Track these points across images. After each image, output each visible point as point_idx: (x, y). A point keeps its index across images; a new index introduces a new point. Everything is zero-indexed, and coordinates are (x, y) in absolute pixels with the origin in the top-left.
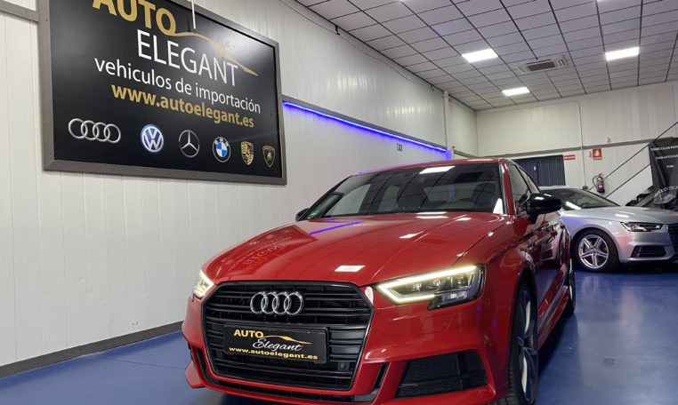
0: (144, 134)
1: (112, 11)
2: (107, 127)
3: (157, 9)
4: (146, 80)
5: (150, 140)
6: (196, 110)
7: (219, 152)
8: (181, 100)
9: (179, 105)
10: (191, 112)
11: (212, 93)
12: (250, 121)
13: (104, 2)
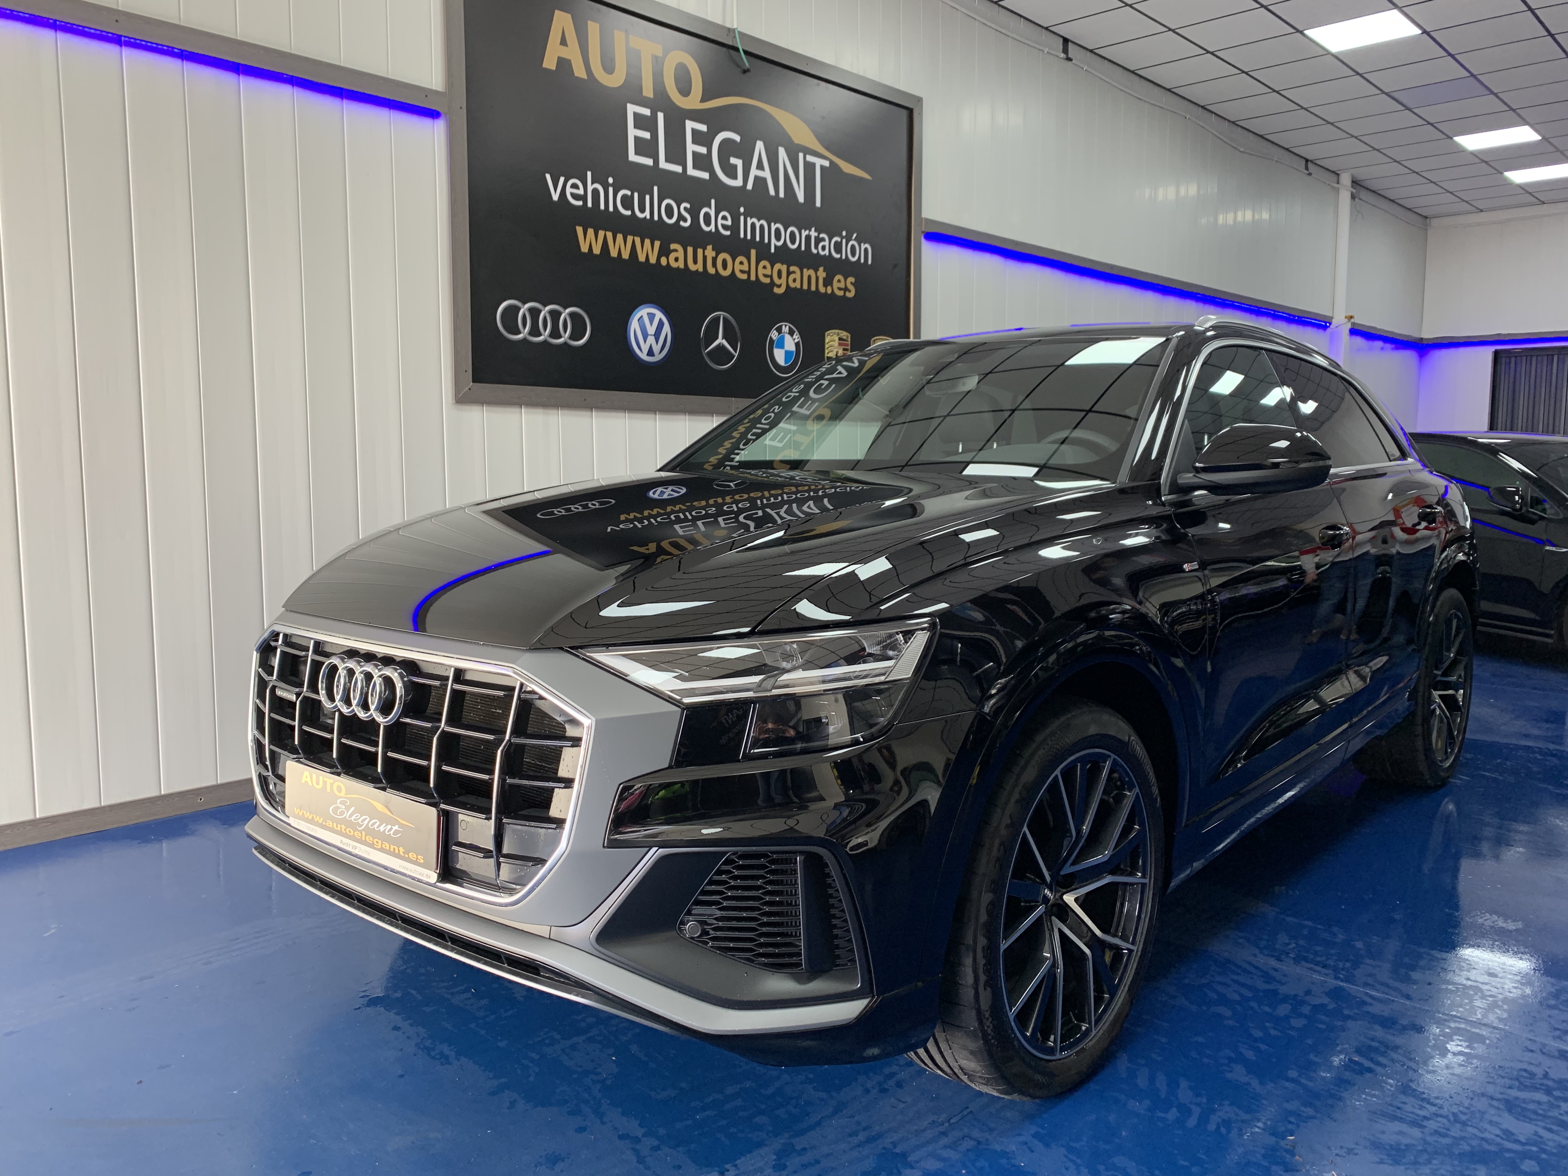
0: (634, 325)
1: (580, 72)
2: (565, 313)
3: (666, 54)
4: (642, 210)
5: (645, 336)
6: (740, 267)
7: (780, 356)
8: (710, 247)
9: (705, 258)
10: (726, 273)
11: (773, 227)
12: (848, 283)
13: (565, 53)
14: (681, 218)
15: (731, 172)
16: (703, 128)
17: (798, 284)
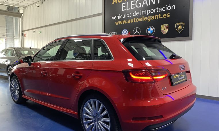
0: (123, 32)
1: (116, 3)
2: (114, 33)
4: (124, 17)
5: (124, 33)
6: (140, 20)
7: (149, 32)
9: (134, 20)
10: (138, 21)
11: (147, 11)
12: (168, 15)
13: (115, 1)
14: (130, 16)
15: (139, 5)
16: (134, 1)
17: (154, 19)
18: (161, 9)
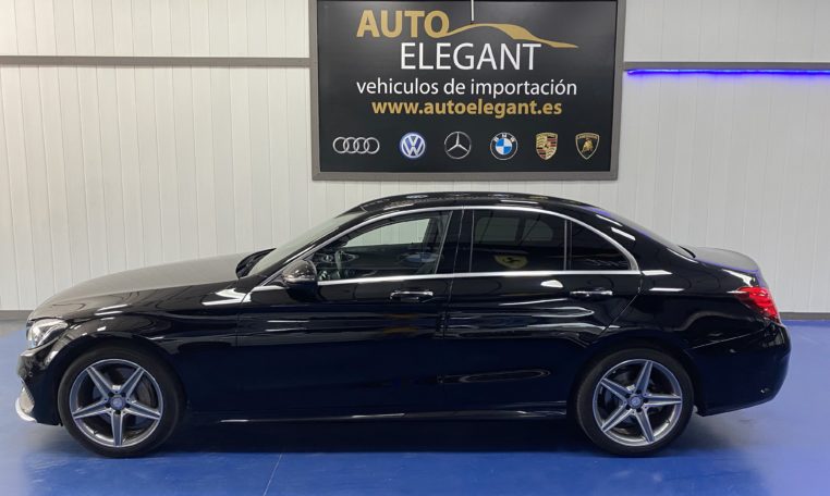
0: (403, 142)
1: (376, 34)
2: (366, 141)
3: (426, 15)
4: (408, 90)
5: (410, 146)
6: (471, 109)
7: (500, 150)
8: (450, 102)
9: (447, 107)
10: (462, 112)
11: (495, 86)
12: (556, 107)
13: (368, 28)
14: (432, 90)
15: (467, 63)
16: (449, 45)
17: (514, 112)
18: (538, 88)
